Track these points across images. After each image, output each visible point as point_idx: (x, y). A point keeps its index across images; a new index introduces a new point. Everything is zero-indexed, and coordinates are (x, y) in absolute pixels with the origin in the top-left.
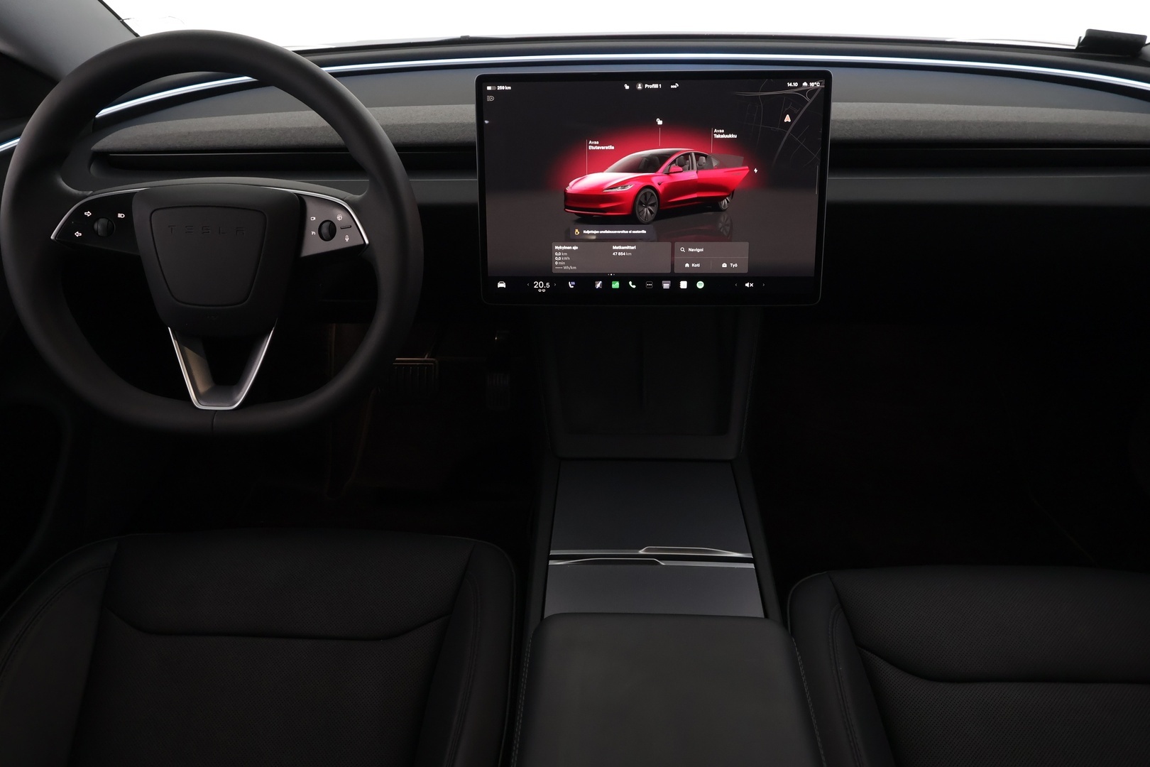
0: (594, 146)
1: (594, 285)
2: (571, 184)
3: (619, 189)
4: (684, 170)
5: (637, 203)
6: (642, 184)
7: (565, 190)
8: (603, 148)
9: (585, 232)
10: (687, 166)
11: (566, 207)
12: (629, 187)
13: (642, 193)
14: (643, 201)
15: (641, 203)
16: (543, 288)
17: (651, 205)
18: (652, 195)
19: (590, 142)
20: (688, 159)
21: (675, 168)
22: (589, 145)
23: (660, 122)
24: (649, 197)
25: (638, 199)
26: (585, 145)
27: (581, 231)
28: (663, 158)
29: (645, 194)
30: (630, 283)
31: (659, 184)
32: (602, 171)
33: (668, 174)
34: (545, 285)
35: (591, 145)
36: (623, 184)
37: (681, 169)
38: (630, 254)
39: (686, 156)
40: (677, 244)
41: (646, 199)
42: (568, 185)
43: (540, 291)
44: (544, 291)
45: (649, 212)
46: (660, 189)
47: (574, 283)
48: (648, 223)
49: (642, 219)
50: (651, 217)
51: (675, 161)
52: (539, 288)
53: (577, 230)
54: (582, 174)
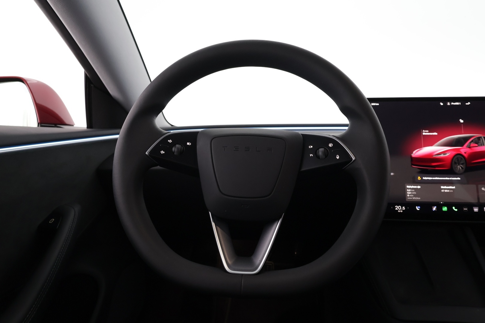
0: (425, 133)
1: (432, 209)
2: (414, 152)
3: (442, 156)
4: (479, 146)
5: (453, 163)
6: (455, 153)
7: (411, 156)
8: (431, 134)
9: (424, 178)
10: (480, 144)
11: (412, 165)
12: (448, 154)
13: (456, 157)
14: (456, 162)
15: (455, 163)
16: (401, 210)
17: (462, 164)
18: (461, 159)
19: (424, 131)
20: (480, 140)
21: (473, 144)
22: (423, 132)
23: (462, 121)
24: (460, 160)
25: (454, 160)
26: (421, 133)
27: (422, 178)
28: (466, 139)
29: (457, 158)
30: (454, 208)
31: (465, 153)
32: (432, 145)
33: (470, 147)
34: (402, 208)
35: (424, 132)
36: (444, 152)
37: (476, 145)
38: (452, 191)
39: (479, 138)
40: (479, 186)
41: (458, 160)
42: (412, 153)
43: (399, 211)
44: (402, 211)
45: (460, 168)
46: (466, 155)
47: (419, 207)
48: (461, 174)
49: (457, 172)
50: (462, 171)
51: (472, 141)
52: (399, 210)
53: (419, 177)
54: (420, 147)
